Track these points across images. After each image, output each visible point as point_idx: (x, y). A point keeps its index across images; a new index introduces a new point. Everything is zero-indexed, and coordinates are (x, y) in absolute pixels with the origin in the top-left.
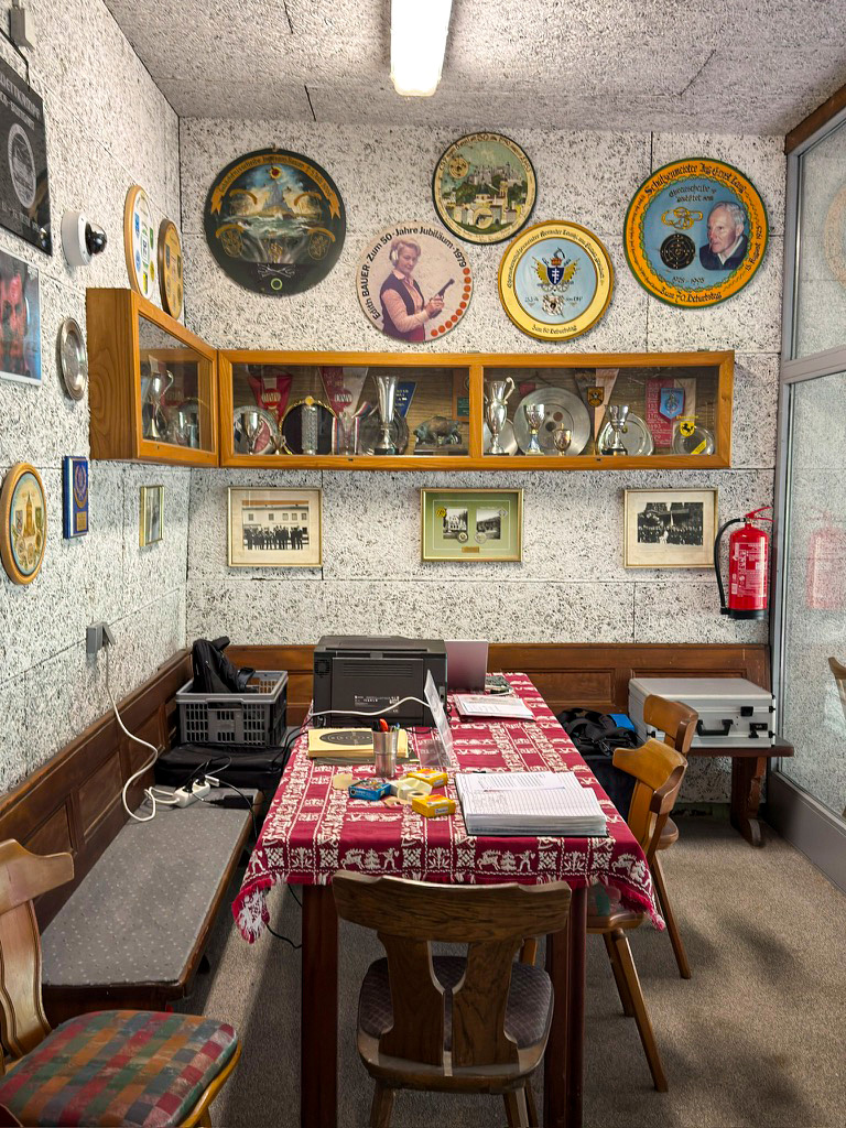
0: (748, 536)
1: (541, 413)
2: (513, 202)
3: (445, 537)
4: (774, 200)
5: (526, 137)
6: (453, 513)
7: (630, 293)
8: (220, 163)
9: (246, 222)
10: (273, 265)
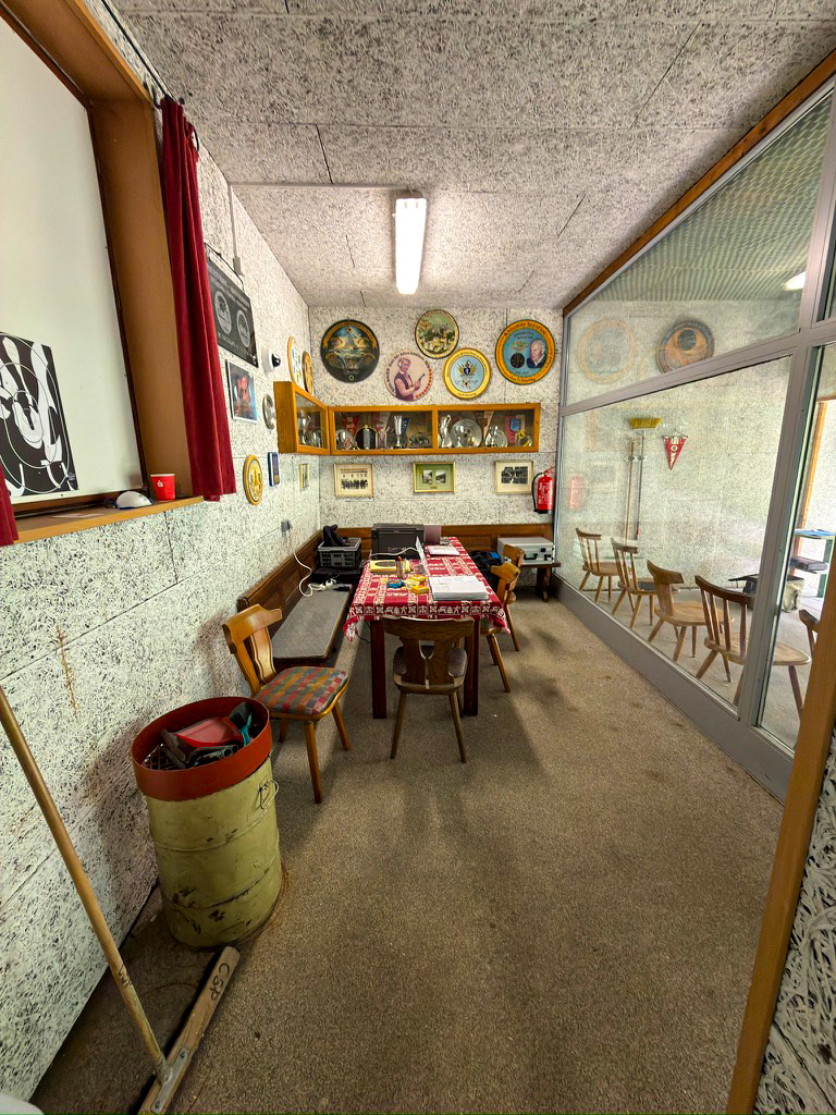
0: (545, 480)
1: (462, 431)
2: (449, 340)
4: (558, 338)
5: (454, 312)
6: (426, 473)
7: (498, 378)
8: (326, 326)
9: (338, 352)
10: (350, 370)
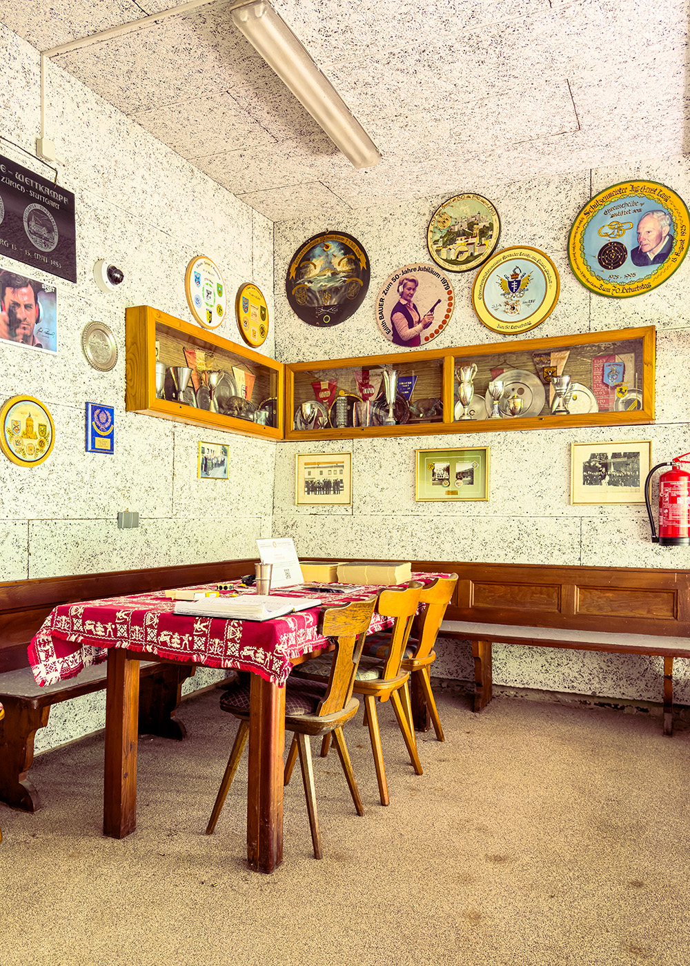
0: (672, 477)
2: (483, 239)
3: (433, 484)
5: (494, 193)
6: (439, 467)
9: (310, 282)
